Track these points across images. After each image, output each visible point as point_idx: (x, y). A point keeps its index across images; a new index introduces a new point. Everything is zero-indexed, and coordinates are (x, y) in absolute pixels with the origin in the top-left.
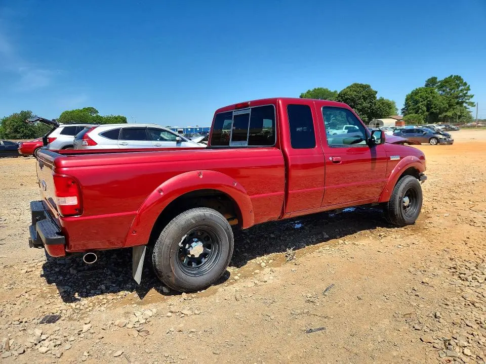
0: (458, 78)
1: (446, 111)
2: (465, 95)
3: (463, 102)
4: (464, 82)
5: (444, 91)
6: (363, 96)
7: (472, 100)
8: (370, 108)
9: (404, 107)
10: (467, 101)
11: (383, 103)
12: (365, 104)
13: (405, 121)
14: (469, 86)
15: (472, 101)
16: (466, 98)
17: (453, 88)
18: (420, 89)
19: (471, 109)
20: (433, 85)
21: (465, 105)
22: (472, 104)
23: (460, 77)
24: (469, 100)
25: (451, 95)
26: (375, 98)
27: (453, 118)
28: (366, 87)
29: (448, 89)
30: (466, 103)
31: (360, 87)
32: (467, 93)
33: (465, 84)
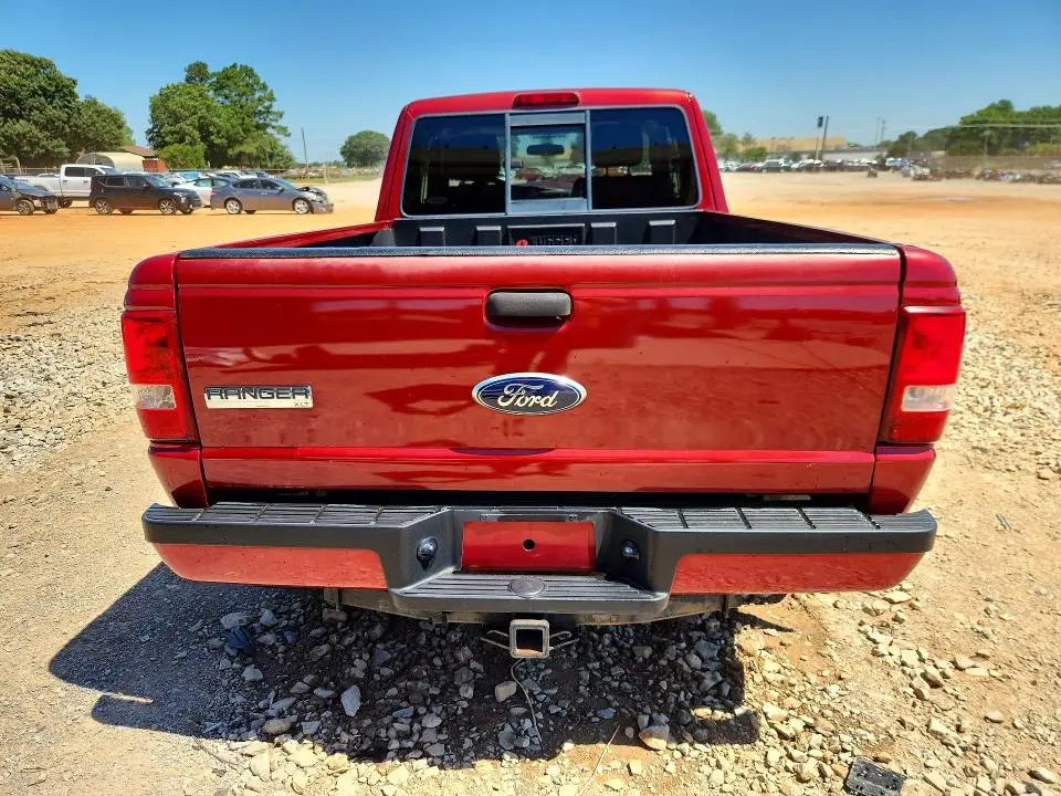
0: (249, 72)
1: (241, 143)
2: (268, 111)
3: (266, 126)
4: (262, 82)
5: (227, 97)
6: (40, 87)
7: (281, 123)
8: (67, 122)
9: (151, 126)
10: (274, 124)
11: (99, 113)
12: (51, 111)
13: (166, 160)
14: (271, 91)
15: (283, 125)
16: (271, 117)
17: (244, 93)
18: (176, 88)
19: (283, 140)
20: (201, 80)
21: (269, 130)
22: (283, 130)
23: (252, 70)
24: (277, 121)
25: (242, 107)
26: (72, 94)
27: (258, 158)
28: (39, 65)
29: (233, 94)
30: (273, 127)
31: (26, 62)
32: (271, 106)
33: (264, 87)
